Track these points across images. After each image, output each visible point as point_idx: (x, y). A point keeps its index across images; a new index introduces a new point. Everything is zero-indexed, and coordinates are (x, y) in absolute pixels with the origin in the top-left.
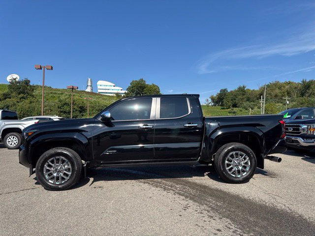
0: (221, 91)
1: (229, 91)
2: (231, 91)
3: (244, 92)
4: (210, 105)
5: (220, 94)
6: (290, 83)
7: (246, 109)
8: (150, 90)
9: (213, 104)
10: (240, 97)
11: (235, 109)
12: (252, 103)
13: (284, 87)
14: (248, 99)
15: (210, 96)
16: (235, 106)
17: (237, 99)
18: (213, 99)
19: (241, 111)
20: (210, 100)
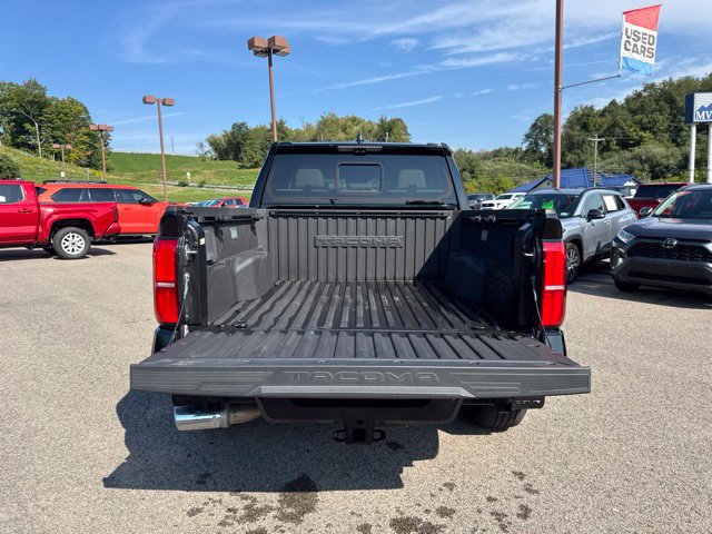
0: (234, 126)
1: (251, 128)
4: (209, 156)
5: (232, 133)
6: (356, 120)
8: (66, 114)
9: (215, 154)
15: (207, 137)
18: (214, 143)
20: (208, 148)
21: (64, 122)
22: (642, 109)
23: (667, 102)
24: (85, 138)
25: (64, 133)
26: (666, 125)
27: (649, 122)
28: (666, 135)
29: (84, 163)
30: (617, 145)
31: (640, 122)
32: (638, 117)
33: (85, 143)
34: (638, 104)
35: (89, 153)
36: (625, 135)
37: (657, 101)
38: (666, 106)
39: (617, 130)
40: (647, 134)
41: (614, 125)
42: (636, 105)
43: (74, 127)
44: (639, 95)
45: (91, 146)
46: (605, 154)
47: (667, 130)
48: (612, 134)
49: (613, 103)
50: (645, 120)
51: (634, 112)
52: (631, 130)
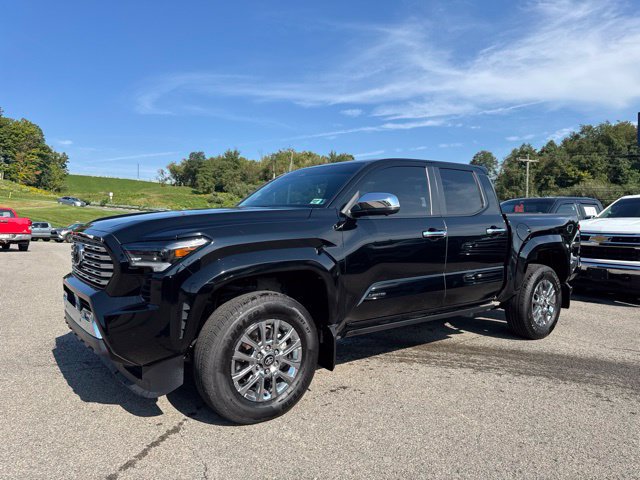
0: (192, 155)
1: (208, 157)
2: (212, 159)
3: (236, 162)
4: (168, 182)
5: (189, 161)
6: (310, 155)
7: (241, 197)
9: (174, 181)
10: (230, 172)
11: (221, 196)
12: (251, 185)
13: (303, 161)
14: (244, 178)
15: (168, 164)
16: (220, 188)
17: (223, 175)
18: (174, 171)
19: (231, 199)
20: (168, 173)
21: (14, 142)
22: (580, 150)
23: (605, 143)
24: (36, 159)
25: (14, 153)
26: (605, 165)
27: (588, 162)
28: (605, 176)
29: (32, 182)
30: (555, 183)
31: (578, 162)
32: (576, 157)
33: (33, 163)
34: (576, 145)
35: (38, 173)
36: (564, 174)
37: (595, 143)
38: (604, 147)
39: (556, 170)
40: (585, 174)
41: (553, 164)
42: (573, 146)
43: (25, 147)
44: (577, 137)
45: (40, 166)
46: (543, 192)
47: (606, 171)
48: (550, 173)
49: (551, 144)
50: (583, 160)
51: (572, 153)
52: (570, 169)
